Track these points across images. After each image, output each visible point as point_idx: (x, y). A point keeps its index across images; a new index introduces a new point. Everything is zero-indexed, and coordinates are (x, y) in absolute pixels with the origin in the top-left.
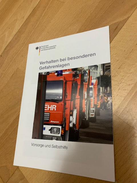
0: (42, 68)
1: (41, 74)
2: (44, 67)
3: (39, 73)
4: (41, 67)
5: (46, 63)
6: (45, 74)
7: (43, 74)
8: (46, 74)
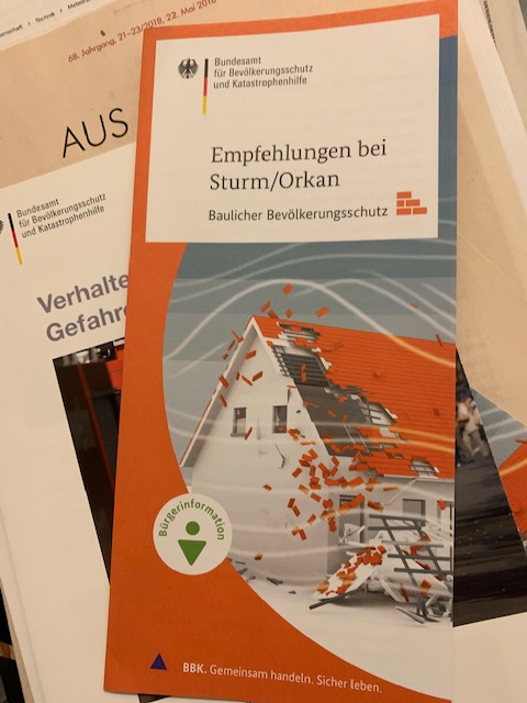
0: (63, 328)
1: (67, 363)
2: (75, 321)
3: (58, 362)
4: (54, 329)
5: (74, 298)
6: (90, 356)
7: (81, 361)
8: (95, 359)
